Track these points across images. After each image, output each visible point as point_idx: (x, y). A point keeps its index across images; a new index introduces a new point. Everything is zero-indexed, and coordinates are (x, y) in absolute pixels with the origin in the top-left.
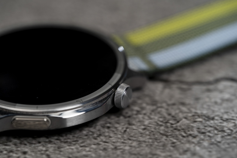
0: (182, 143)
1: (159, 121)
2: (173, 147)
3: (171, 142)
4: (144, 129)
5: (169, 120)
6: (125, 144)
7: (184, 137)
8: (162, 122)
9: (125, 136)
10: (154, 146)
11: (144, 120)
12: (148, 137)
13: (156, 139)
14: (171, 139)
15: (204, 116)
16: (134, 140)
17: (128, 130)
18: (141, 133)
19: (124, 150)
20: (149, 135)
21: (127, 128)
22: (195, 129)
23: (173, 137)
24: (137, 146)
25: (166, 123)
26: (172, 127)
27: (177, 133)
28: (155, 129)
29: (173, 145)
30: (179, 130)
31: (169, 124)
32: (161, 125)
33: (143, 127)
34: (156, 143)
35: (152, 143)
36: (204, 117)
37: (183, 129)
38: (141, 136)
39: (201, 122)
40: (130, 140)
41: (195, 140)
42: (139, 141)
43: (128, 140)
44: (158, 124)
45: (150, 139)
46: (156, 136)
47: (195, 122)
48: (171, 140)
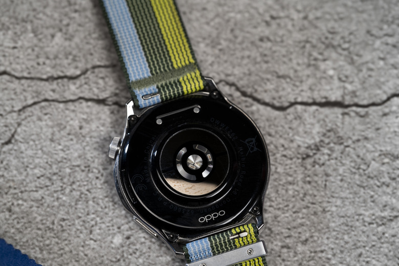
0: (379, 196)
1: (351, 166)
2: (373, 202)
3: (369, 196)
4: (342, 180)
5: (360, 165)
6: (330, 204)
7: (378, 187)
8: (354, 168)
9: (327, 192)
10: (356, 203)
11: (338, 167)
12: (348, 191)
13: (355, 193)
14: (369, 191)
15: (390, 154)
16: (337, 198)
17: (327, 183)
18: (341, 187)
19: (333, 212)
20: (348, 189)
21: (326, 181)
22: (386, 175)
23: (369, 188)
24: (342, 205)
25: (359, 169)
26: (365, 174)
27: (372, 182)
28: (351, 179)
29: (372, 199)
30: (372, 178)
31: (361, 171)
32: (355, 173)
33: (339, 178)
34: (357, 199)
35: (353, 200)
36: (389, 156)
37: (376, 176)
38: (342, 191)
39: (388, 163)
40: (333, 197)
41: (389, 190)
42: (342, 198)
43: (332, 198)
44: (351, 171)
45: (350, 193)
46: (355, 189)
47: (383, 164)
48: (369, 193)
